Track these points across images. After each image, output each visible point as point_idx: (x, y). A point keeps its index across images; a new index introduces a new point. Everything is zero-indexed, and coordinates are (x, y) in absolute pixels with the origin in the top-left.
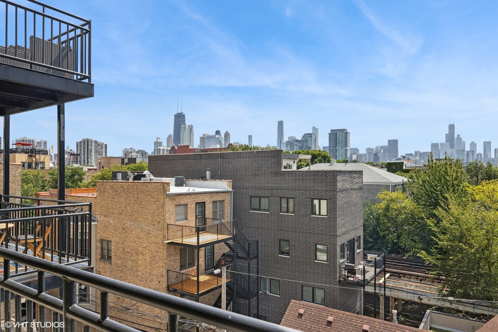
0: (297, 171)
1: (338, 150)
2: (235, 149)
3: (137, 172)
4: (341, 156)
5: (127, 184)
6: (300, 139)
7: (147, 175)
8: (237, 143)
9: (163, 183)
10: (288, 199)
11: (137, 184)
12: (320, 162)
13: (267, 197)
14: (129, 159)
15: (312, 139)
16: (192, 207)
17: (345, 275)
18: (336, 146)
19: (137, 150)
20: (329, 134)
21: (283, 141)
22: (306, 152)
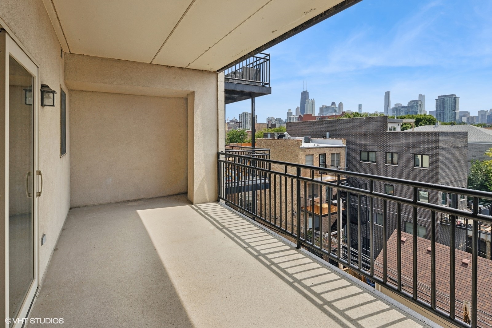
0: (401, 132)
1: (446, 113)
2: (348, 116)
3: (280, 133)
4: (449, 119)
5: (275, 141)
6: (406, 106)
7: (286, 135)
8: (349, 111)
9: (297, 140)
10: (392, 153)
11: (281, 140)
12: (426, 124)
13: (374, 152)
14: (272, 125)
15: (418, 105)
16: (317, 157)
17: (447, 218)
18: (444, 110)
19: (275, 118)
20: (436, 100)
21: (390, 107)
22: (411, 116)
